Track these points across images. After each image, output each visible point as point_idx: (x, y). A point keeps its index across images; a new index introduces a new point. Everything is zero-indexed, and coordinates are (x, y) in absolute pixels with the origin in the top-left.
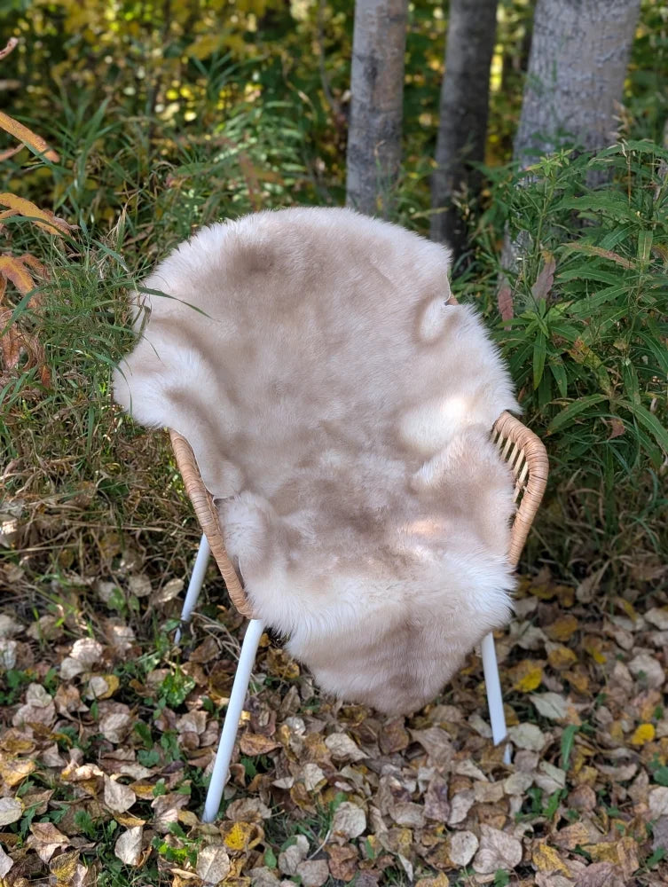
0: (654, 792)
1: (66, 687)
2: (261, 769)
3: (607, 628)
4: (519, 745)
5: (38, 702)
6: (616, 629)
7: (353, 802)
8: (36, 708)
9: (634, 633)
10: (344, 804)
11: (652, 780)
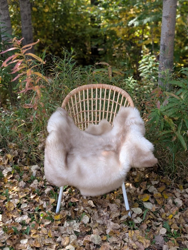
0: (162, 229)
1: (42, 181)
2: (73, 205)
3: (174, 191)
4: (134, 212)
5: (35, 183)
6: (177, 192)
7: (88, 215)
8: (34, 184)
9: (180, 193)
10: (85, 215)
11: (163, 227)
